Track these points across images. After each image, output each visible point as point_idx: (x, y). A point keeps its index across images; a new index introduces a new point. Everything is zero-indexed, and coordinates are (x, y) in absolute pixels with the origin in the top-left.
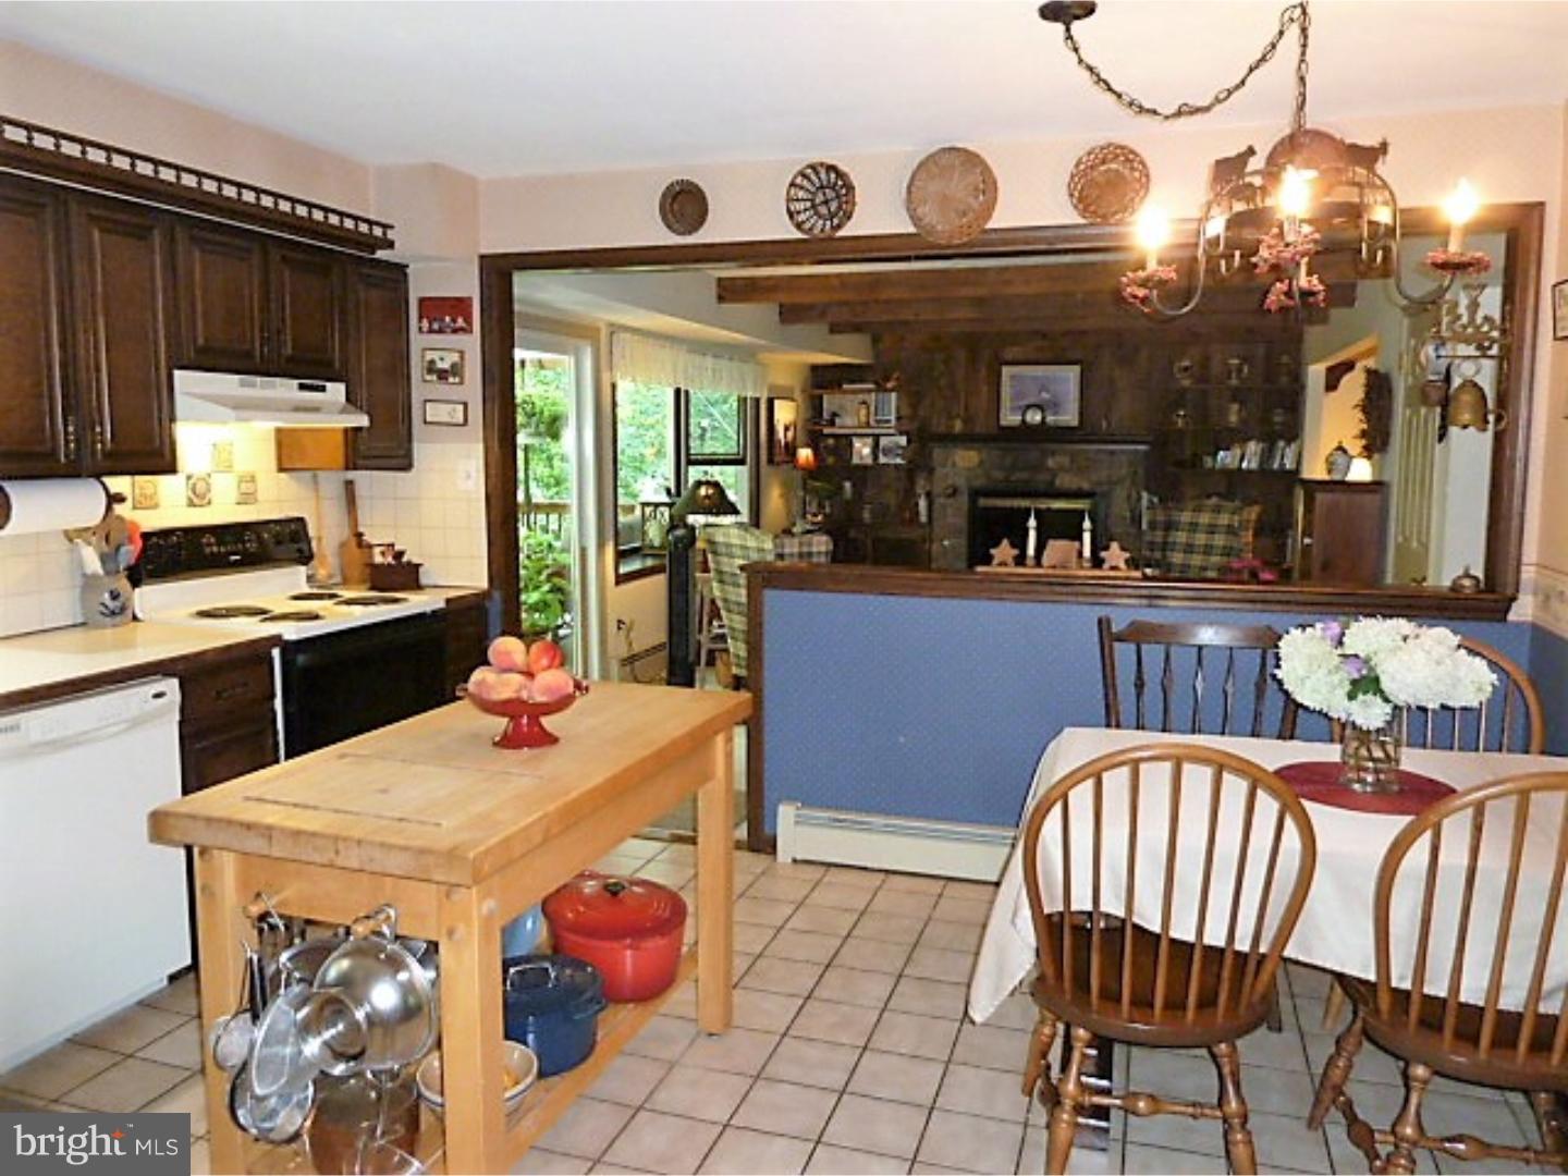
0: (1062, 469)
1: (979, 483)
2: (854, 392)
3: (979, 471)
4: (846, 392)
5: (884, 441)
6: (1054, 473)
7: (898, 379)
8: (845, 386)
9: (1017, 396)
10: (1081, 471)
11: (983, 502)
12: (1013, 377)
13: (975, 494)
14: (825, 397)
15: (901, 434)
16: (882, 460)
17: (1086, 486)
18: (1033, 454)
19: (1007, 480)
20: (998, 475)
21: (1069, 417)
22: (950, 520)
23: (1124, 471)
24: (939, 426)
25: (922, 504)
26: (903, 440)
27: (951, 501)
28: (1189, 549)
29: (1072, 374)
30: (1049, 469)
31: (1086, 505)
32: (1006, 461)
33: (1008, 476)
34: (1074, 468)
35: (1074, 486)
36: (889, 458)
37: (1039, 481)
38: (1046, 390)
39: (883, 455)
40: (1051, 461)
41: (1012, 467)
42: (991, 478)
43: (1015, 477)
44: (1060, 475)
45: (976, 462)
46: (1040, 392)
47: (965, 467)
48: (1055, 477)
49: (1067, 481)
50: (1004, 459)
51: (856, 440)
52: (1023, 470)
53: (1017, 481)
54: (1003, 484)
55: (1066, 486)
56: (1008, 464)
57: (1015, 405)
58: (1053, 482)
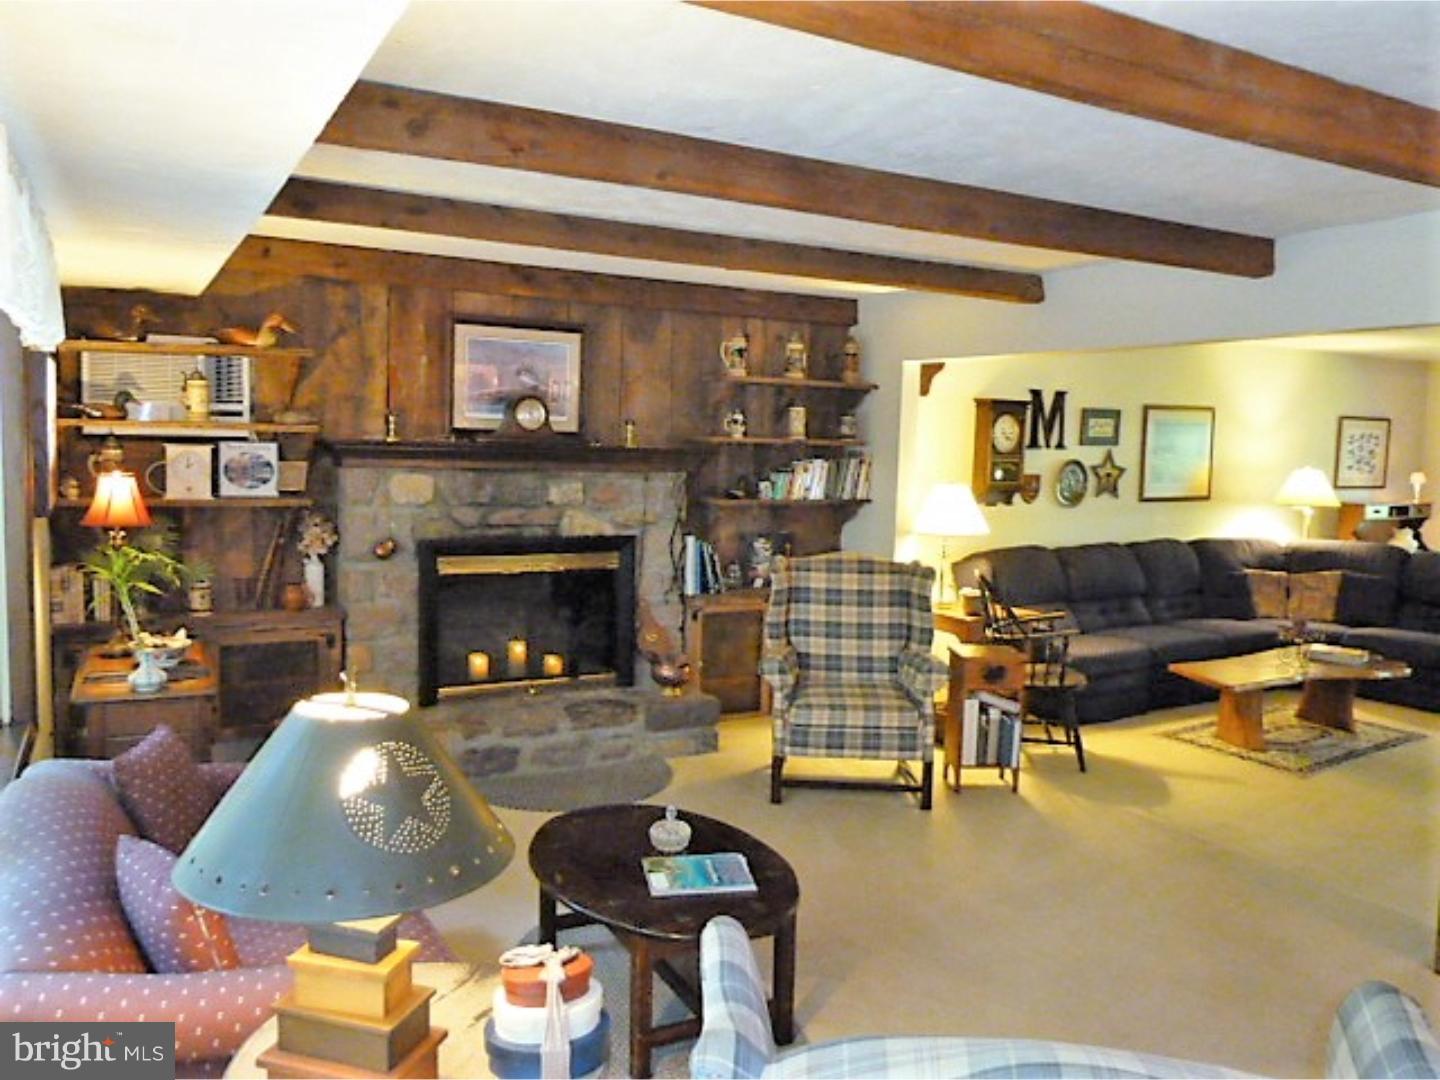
0: (569, 505)
1: (432, 532)
3: (434, 512)
4: (156, 350)
5: (227, 452)
6: (560, 510)
7: (276, 330)
10: (598, 508)
11: (447, 567)
12: (474, 344)
13: (430, 551)
15: (262, 437)
16: (227, 489)
17: (609, 531)
18: (528, 480)
19: (483, 523)
20: (469, 516)
21: (566, 421)
22: (381, 602)
23: (658, 508)
25: (314, 573)
26: (267, 452)
27: (379, 567)
28: (833, 630)
29: (569, 345)
30: (549, 504)
31: (612, 561)
32: (482, 493)
33: (484, 517)
34: (589, 503)
35: (590, 532)
36: (241, 486)
37: (536, 524)
38: (529, 371)
39: (231, 480)
40: (555, 494)
41: (495, 503)
42: (456, 522)
43: (496, 518)
44: (569, 512)
45: (428, 494)
46: (519, 373)
47: (408, 504)
48: (560, 518)
49: (579, 524)
50: (479, 487)
51: (172, 449)
52: (512, 506)
53: (499, 526)
54: (476, 532)
55: (578, 532)
56: (484, 496)
57: (477, 393)
58: (557, 525)
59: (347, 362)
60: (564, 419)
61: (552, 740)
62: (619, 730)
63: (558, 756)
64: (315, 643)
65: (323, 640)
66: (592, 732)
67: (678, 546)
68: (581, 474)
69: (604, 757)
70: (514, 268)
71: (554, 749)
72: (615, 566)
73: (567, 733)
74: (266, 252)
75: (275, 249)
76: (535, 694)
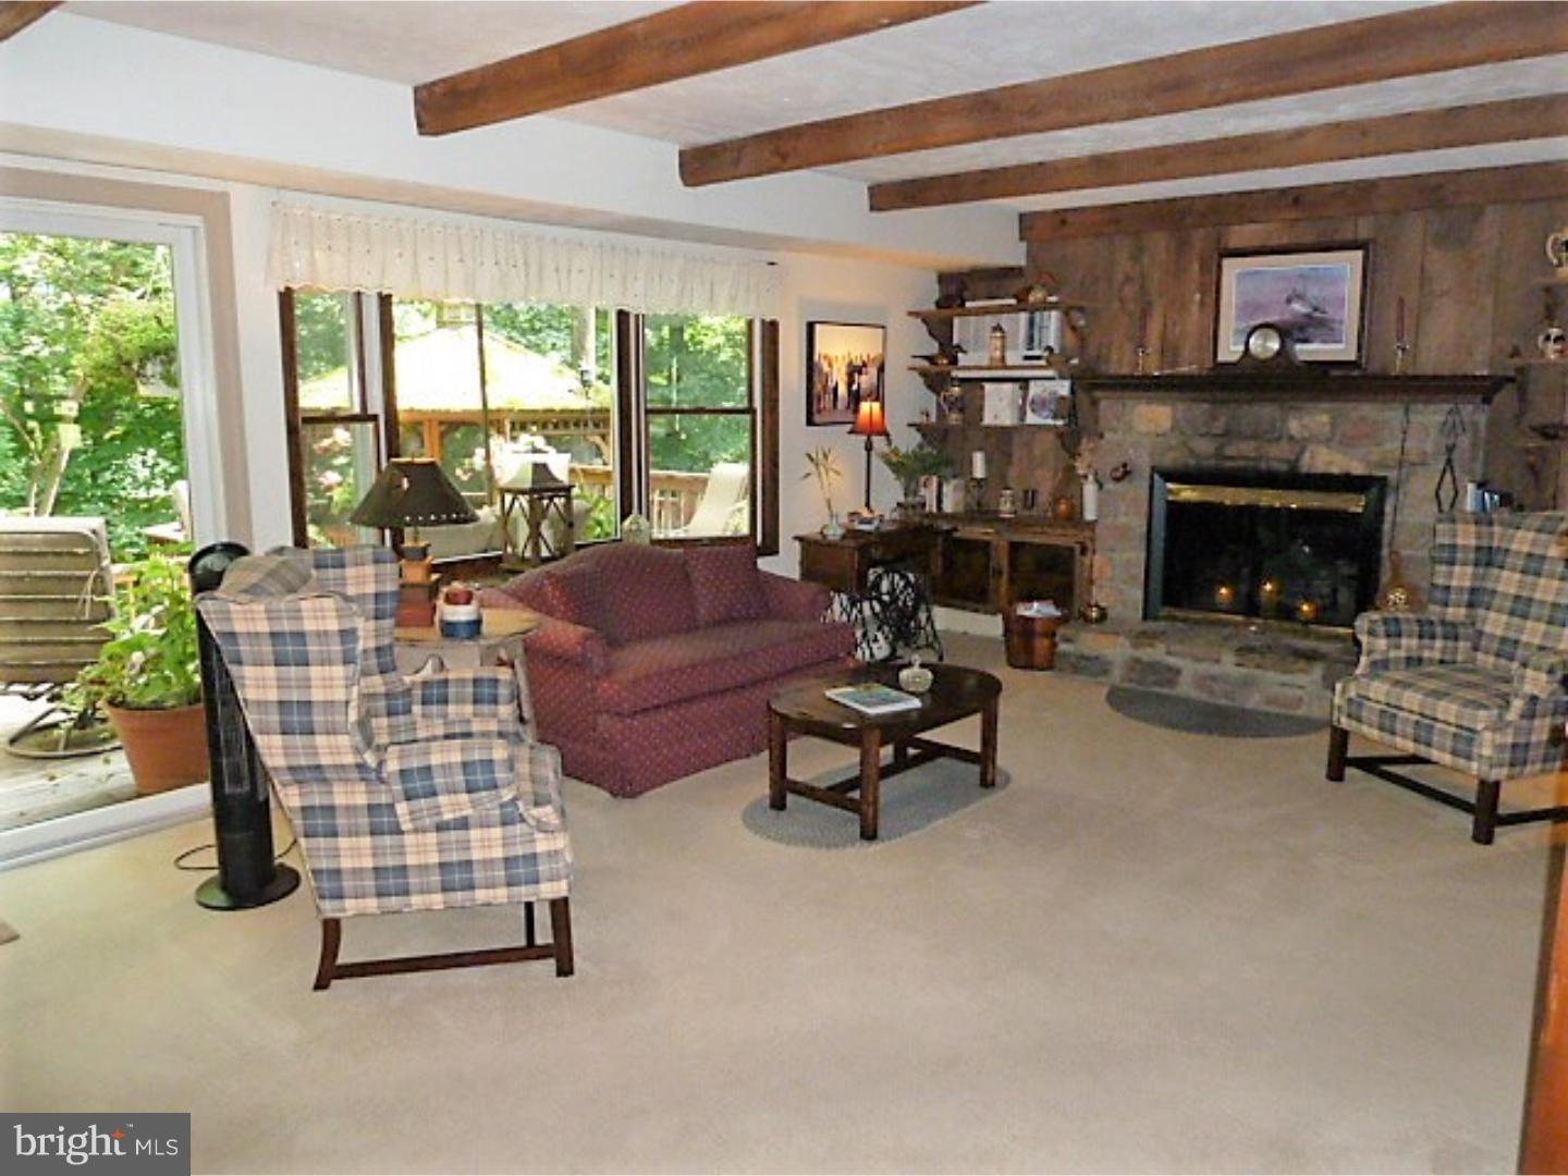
0: (1313, 439)
1: (1169, 460)
2: (986, 311)
3: (1172, 439)
4: (971, 313)
5: (1032, 389)
6: (1301, 444)
8: (968, 304)
9: (1246, 309)
10: (1348, 444)
11: (1172, 493)
12: (1243, 278)
13: (1161, 477)
14: (956, 321)
15: (1060, 376)
16: (1031, 419)
17: (1358, 469)
18: (1265, 412)
19: (1219, 454)
20: (1204, 447)
21: (1341, 349)
22: (1123, 519)
23: (1429, 447)
24: (1120, 362)
25: (1089, 491)
26: (1063, 388)
27: (1121, 489)
29: (1349, 264)
30: (1291, 438)
31: (1356, 504)
32: (1217, 424)
33: (1222, 446)
34: (1338, 437)
35: (1335, 470)
36: (1040, 415)
37: (1276, 456)
38: (1300, 297)
39: (1033, 411)
40: (1294, 426)
41: (1227, 434)
42: (1192, 452)
43: (1230, 451)
44: (1311, 447)
45: (1166, 424)
46: (1289, 301)
47: (1148, 434)
48: (1302, 452)
49: (1324, 460)
50: (1214, 418)
51: (988, 387)
52: (1247, 438)
53: (1232, 458)
54: (1212, 462)
55: (1320, 468)
56: (1219, 426)
57: (1244, 325)
58: (1297, 460)
59: (1131, 306)
60: (1340, 346)
61: (1215, 669)
62: (1286, 678)
63: (1216, 687)
64: (1071, 550)
65: (1078, 548)
66: (1258, 672)
67: (1447, 493)
68: (1325, 405)
69: (1269, 702)
70: (1283, 192)
71: (1213, 678)
72: (1360, 510)
73: (1228, 664)
74: (1063, 222)
75: (1070, 218)
76: (1255, 633)
